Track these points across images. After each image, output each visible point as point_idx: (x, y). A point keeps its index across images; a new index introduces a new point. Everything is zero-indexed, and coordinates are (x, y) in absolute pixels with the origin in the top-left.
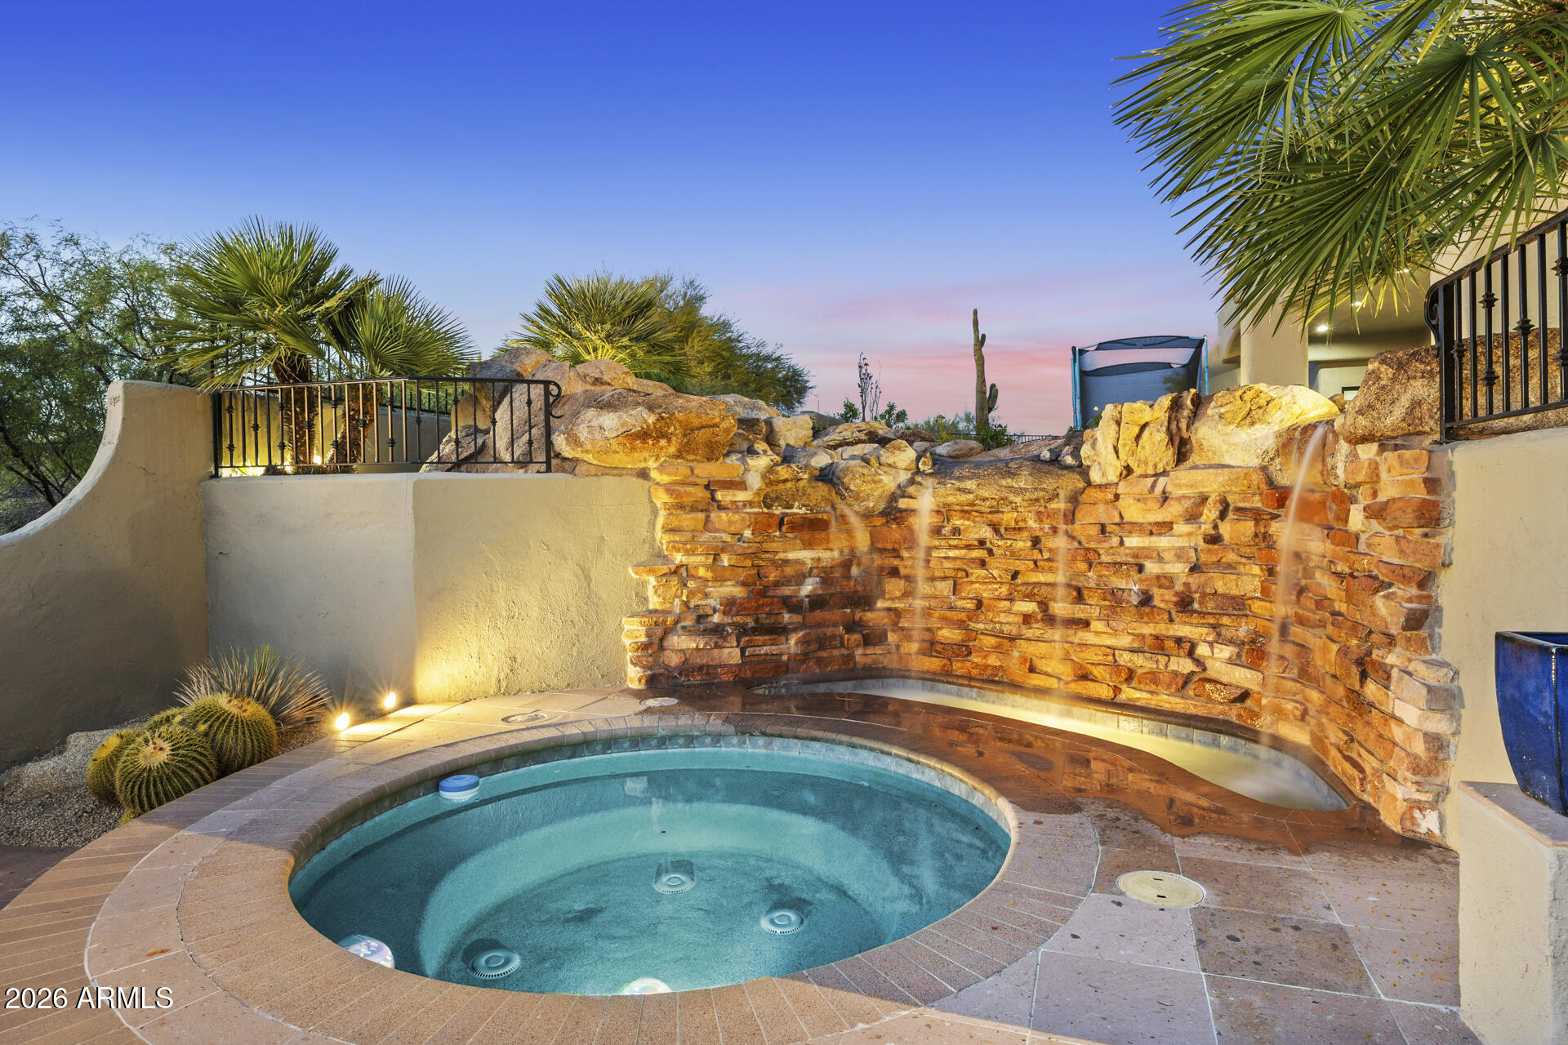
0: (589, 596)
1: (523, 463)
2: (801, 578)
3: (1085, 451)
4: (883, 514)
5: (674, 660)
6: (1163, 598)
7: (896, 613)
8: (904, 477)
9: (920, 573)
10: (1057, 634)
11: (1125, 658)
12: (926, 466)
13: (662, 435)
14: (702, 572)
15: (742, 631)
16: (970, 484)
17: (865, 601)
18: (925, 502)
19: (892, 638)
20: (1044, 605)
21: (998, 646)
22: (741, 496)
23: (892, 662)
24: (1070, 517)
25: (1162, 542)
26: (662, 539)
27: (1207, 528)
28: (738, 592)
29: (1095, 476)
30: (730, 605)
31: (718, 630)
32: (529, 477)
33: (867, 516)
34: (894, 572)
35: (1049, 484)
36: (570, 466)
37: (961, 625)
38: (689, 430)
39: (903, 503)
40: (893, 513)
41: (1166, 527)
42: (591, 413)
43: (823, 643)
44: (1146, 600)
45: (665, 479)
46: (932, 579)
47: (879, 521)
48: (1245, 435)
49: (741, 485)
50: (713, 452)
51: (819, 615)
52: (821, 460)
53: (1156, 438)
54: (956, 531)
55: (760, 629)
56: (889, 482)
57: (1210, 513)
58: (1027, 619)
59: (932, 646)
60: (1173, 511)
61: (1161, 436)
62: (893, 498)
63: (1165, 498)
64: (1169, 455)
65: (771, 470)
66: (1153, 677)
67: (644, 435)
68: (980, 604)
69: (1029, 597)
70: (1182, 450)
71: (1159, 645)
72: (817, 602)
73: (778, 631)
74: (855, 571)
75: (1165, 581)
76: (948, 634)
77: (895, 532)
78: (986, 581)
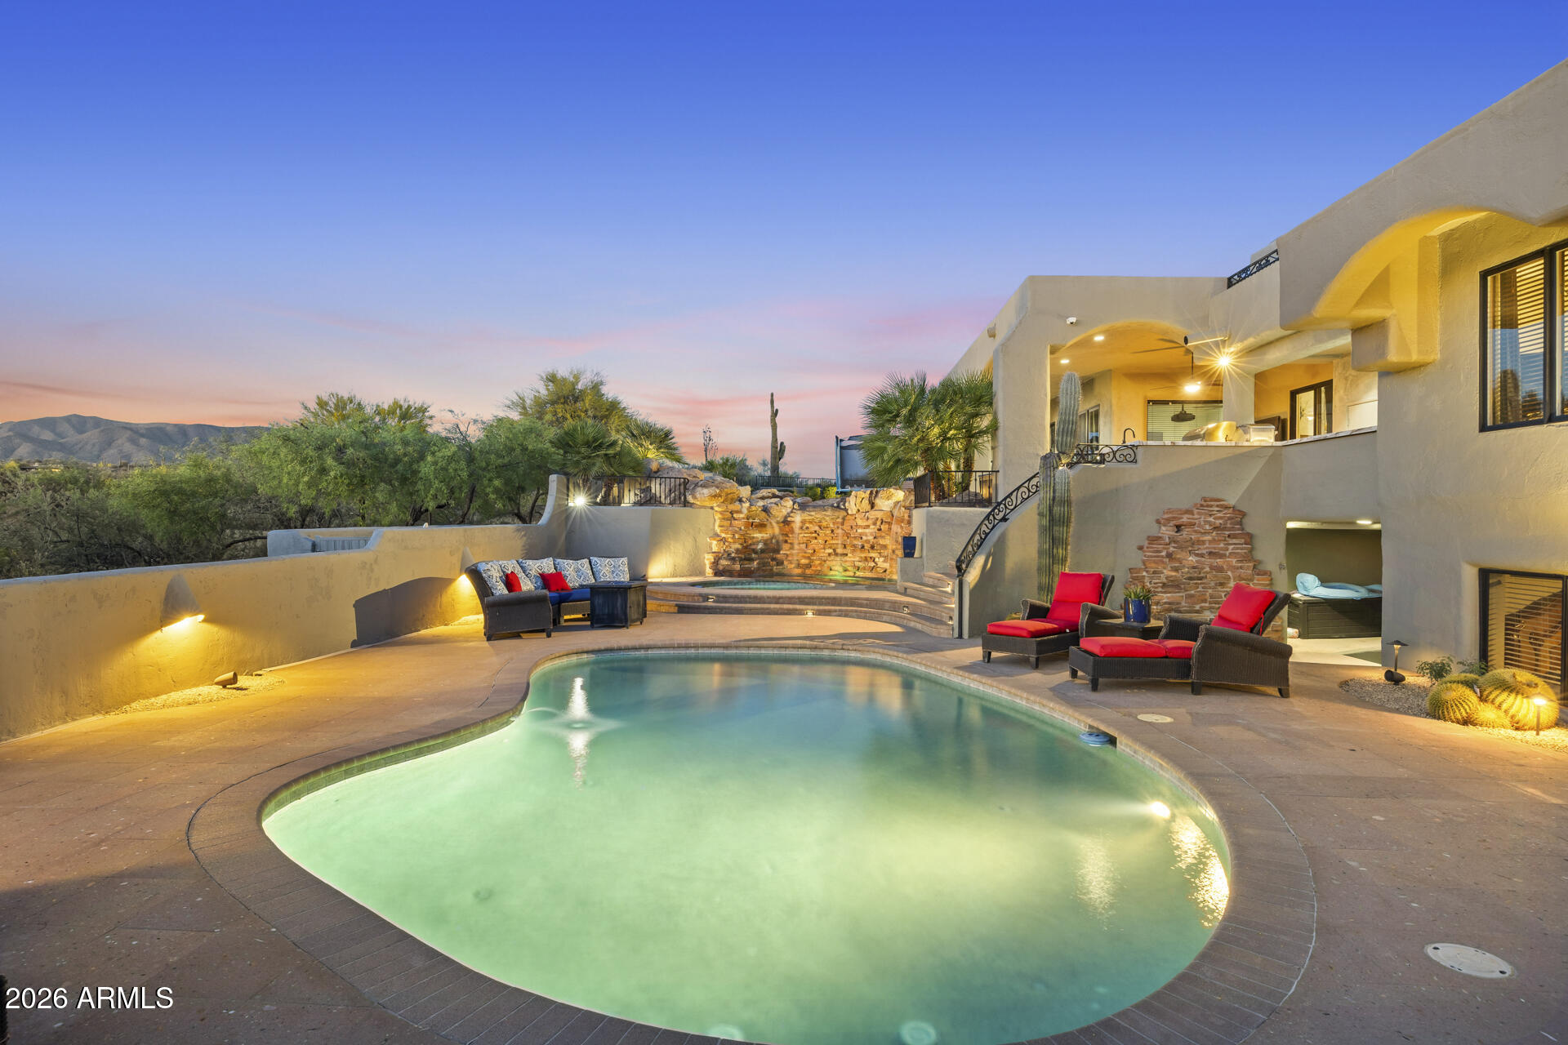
0: (696, 547)
1: (671, 504)
2: (758, 542)
3: (847, 504)
4: (783, 522)
5: (721, 568)
6: (867, 546)
7: (787, 555)
8: (789, 510)
9: (796, 542)
10: (838, 558)
11: (857, 564)
12: (796, 506)
13: (720, 496)
14: (730, 540)
15: (741, 559)
16: (813, 513)
17: (777, 551)
18: (798, 518)
19: (785, 563)
20: (834, 550)
21: (820, 564)
22: (742, 516)
23: (785, 571)
24: (843, 524)
25: (867, 531)
26: (718, 530)
27: (878, 527)
28: (740, 547)
29: (850, 512)
30: (737, 551)
31: (733, 559)
32: (678, 510)
33: (778, 523)
34: (786, 542)
35: (837, 514)
36: (691, 505)
37: (809, 558)
38: (727, 494)
39: (789, 519)
40: (786, 522)
41: (868, 526)
42: (699, 489)
43: (764, 564)
44: (863, 547)
45: (720, 510)
46: (800, 544)
47: (782, 525)
48: (887, 503)
49: (739, 512)
50: (732, 501)
51: (763, 555)
52: (761, 503)
53: (866, 502)
54: (807, 528)
55: (745, 559)
56: (785, 512)
57: (879, 523)
58: (830, 554)
59: (799, 566)
60: (870, 522)
61: (867, 502)
62: (786, 517)
63: (868, 518)
64: (869, 507)
65: (750, 507)
66: (864, 568)
67: (715, 496)
68: (815, 551)
69: (830, 548)
70: (872, 505)
71: (866, 559)
72: (763, 551)
73: (751, 560)
74: (774, 541)
75: (868, 541)
76: (804, 561)
77: (787, 528)
78: (817, 544)
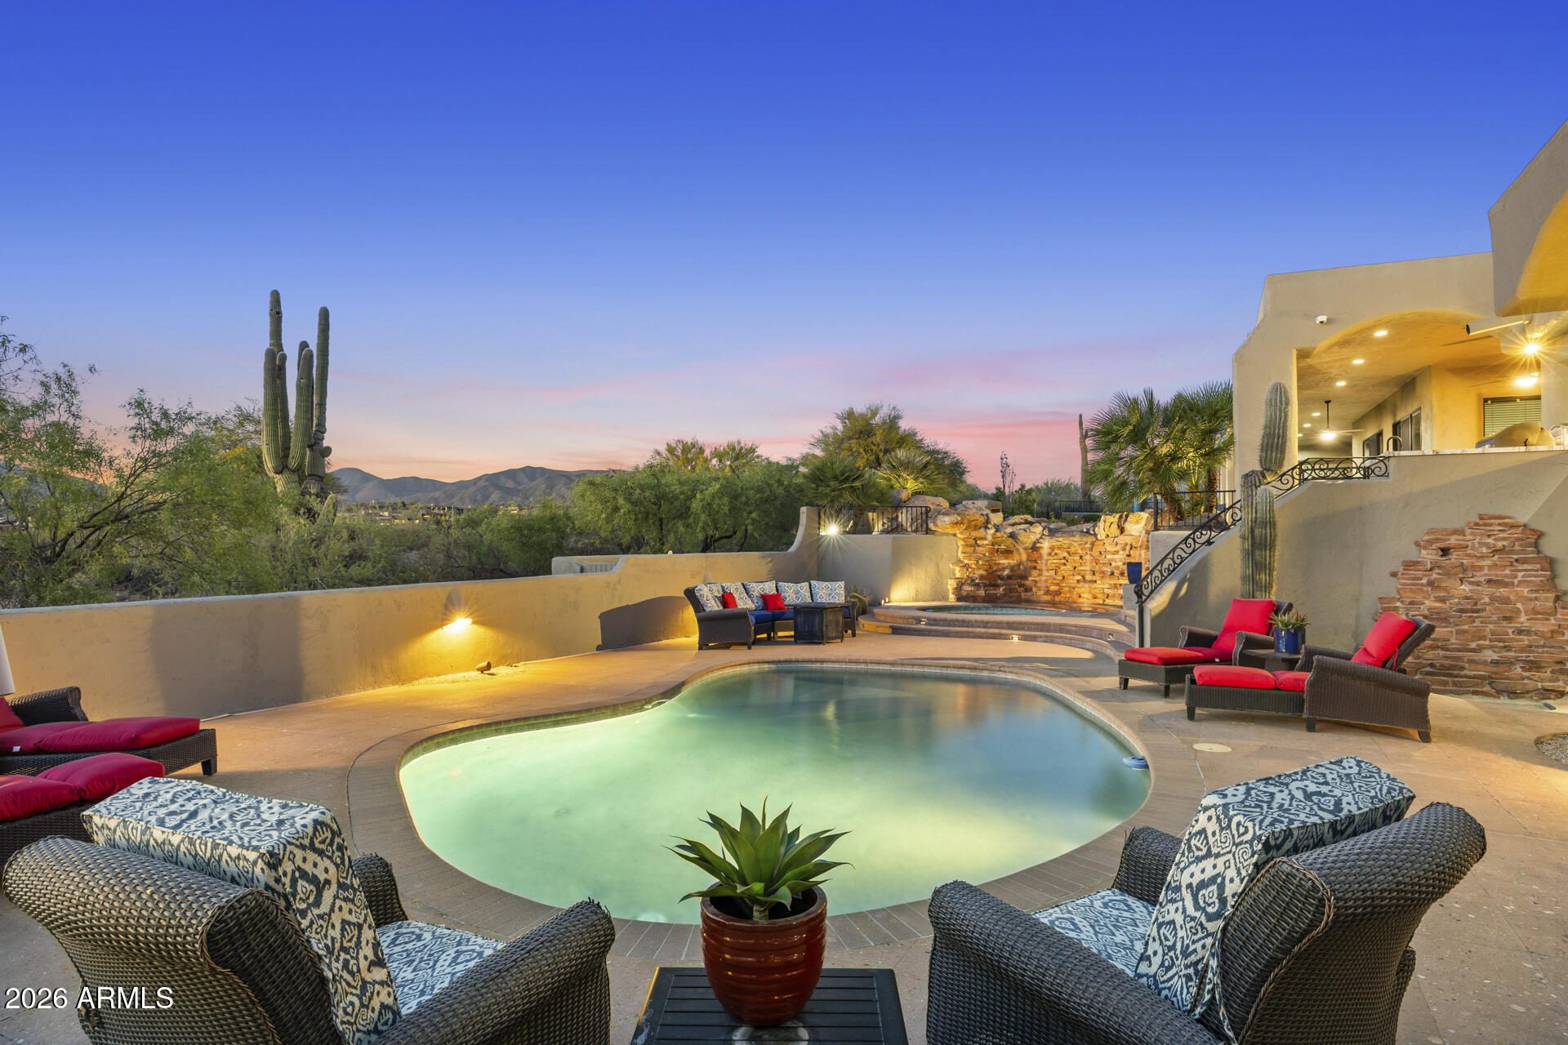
0: (939, 573)
1: (916, 531)
2: (1004, 569)
3: (1096, 529)
4: (1032, 548)
5: (964, 594)
6: (1117, 573)
7: (1036, 581)
8: (1038, 536)
9: (1044, 568)
10: (1087, 585)
11: (1106, 591)
12: (1046, 532)
13: (962, 523)
14: (973, 566)
15: (985, 585)
16: (1061, 539)
17: (1025, 577)
18: (1046, 545)
19: (1034, 589)
20: (1083, 577)
21: (1069, 591)
22: (986, 542)
23: (1034, 598)
24: (1091, 550)
25: (1116, 557)
26: (961, 556)
27: (1127, 553)
28: (984, 573)
29: (1099, 537)
30: (981, 577)
31: (977, 585)
32: (920, 536)
33: (1026, 549)
34: (1035, 568)
35: (1085, 539)
36: (933, 532)
37: (1058, 584)
38: (970, 521)
39: (1038, 545)
40: (1035, 548)
41: (1117, 552)
42: (941, 516)
43: (1011, 591)
44: (1112, 574)
45: (962, 536)
46: (1048, 570)
47: (1030, 551)
48: (1136, 527)
49: (984, 539)
50: (977, 528)
51: (1010, 581)
52: (1009, 530)
53: (1115, 526)
54: (1056, 554)
55: (991, 585)
56: (1033, 538)
57: (1128, 548)
58: (1078, 581)
59: (1047, 592)
60: (1119, 547)
61: (1116, 526)
62: (1035, 543)
63: (1117, 544)
64: (1118, 532)
65: (994, 534)
66: (1114, 596)
67: (957, 523)
68: (1064, 578)
69: (1079, 574)
70: (1122, 530)
71: (1115, 586)
72: (1009, 577)
73: (997, 586)
74: (1021, 567)
75: (1117, 568)
76: (1053, 588)
77: (1035, 554)
78: (1066, 570)
